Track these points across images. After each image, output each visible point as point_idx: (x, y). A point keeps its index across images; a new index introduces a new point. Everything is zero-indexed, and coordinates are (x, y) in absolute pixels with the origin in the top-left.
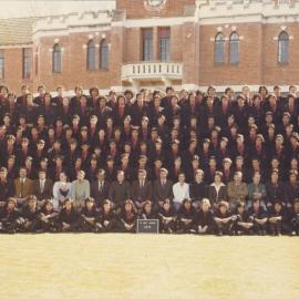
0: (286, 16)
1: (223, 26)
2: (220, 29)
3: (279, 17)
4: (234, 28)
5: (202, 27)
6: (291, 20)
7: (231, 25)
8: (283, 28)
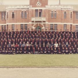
0: (66, 9)
1: (53, 10)
2: (52, 11)
3: (64, 9)
4: (55, 11)
5: (49, 10)
6: (67, 9)
7: (55, 10)
8: (65, 11)
